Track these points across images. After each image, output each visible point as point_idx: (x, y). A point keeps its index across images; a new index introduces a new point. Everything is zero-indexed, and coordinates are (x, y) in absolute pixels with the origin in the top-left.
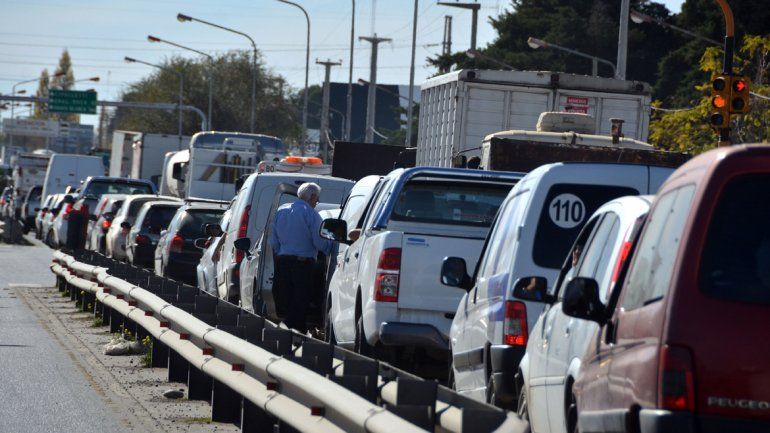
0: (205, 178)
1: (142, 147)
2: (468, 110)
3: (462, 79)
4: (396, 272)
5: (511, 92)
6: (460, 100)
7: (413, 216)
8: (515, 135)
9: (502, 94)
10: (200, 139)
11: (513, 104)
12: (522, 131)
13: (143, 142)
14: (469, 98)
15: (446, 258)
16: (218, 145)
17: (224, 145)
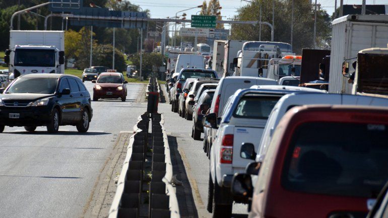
0: (249, 66)
1: (228, 47)
2: (352, 36)
3: (349, 20)
4: (231, 147)
5: (376, 26)
6: (348, 31)
7: (246, 115)
8: (374, 50)
9: (371, 27)
10: (247, 45)
11: (377, 33)
12: (378, 48)
13: (229, 44)
14: (353, 30)
15: (243, 144)
16: (256, 48)
17: (260, 48)
